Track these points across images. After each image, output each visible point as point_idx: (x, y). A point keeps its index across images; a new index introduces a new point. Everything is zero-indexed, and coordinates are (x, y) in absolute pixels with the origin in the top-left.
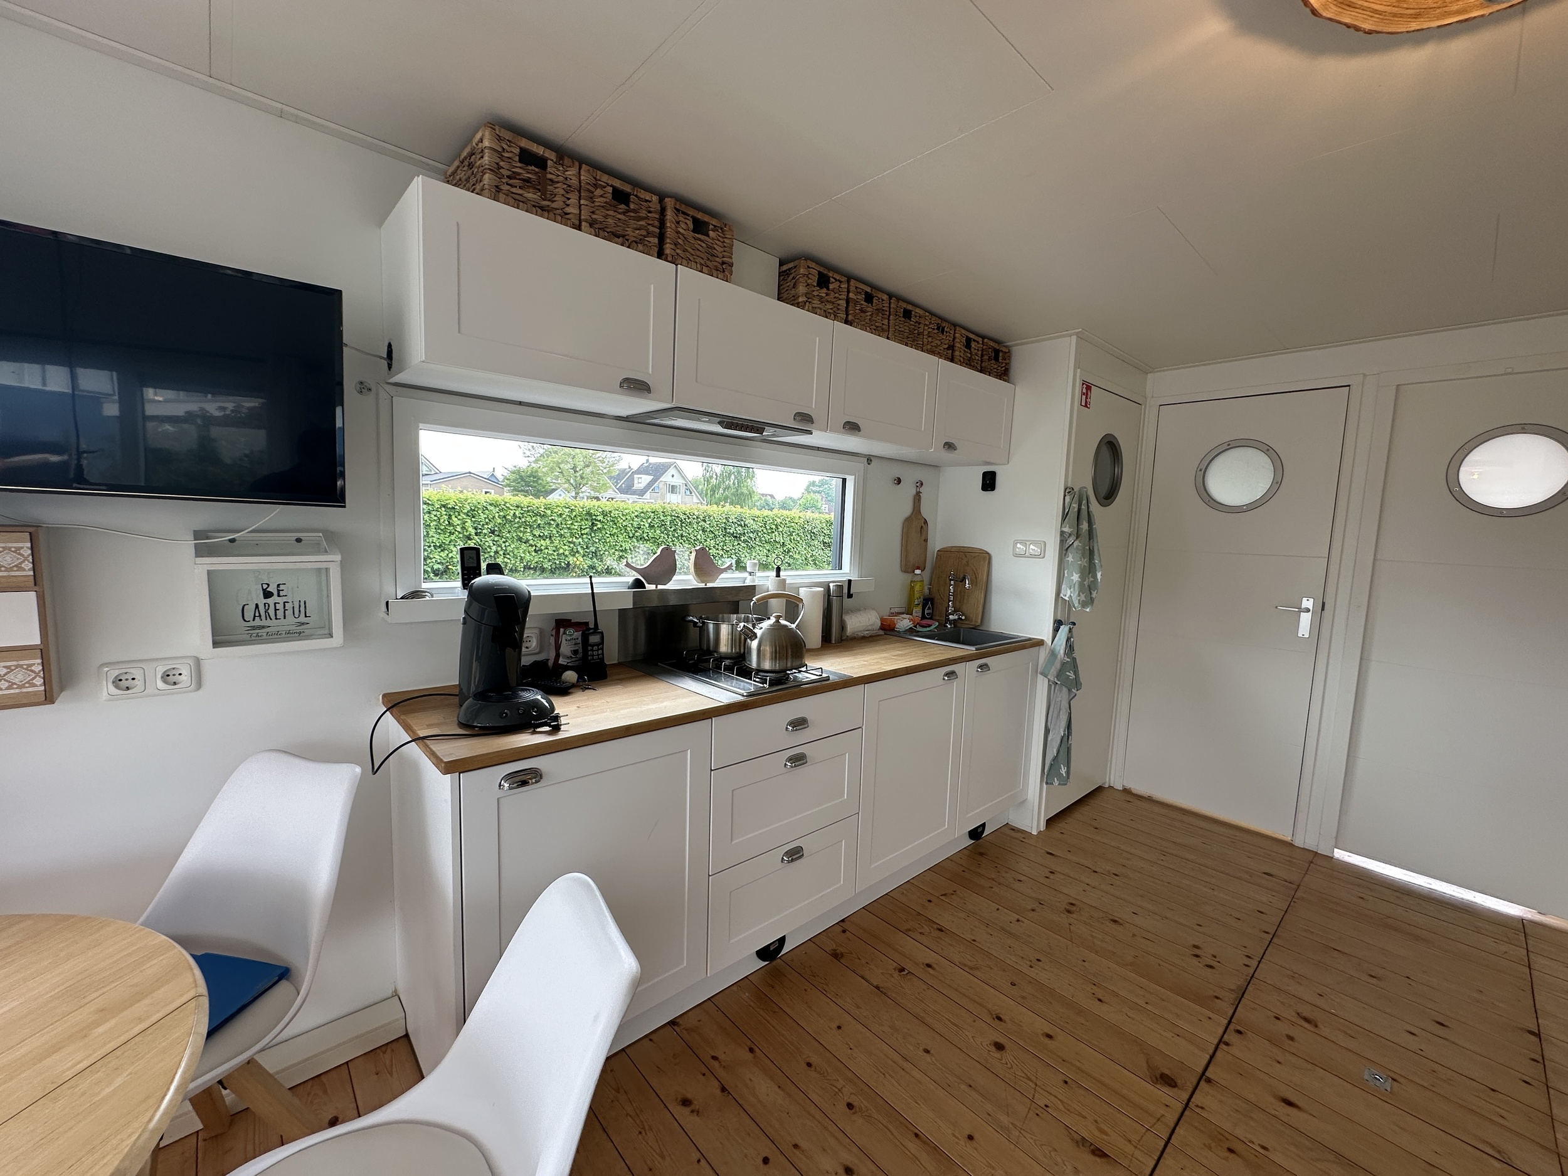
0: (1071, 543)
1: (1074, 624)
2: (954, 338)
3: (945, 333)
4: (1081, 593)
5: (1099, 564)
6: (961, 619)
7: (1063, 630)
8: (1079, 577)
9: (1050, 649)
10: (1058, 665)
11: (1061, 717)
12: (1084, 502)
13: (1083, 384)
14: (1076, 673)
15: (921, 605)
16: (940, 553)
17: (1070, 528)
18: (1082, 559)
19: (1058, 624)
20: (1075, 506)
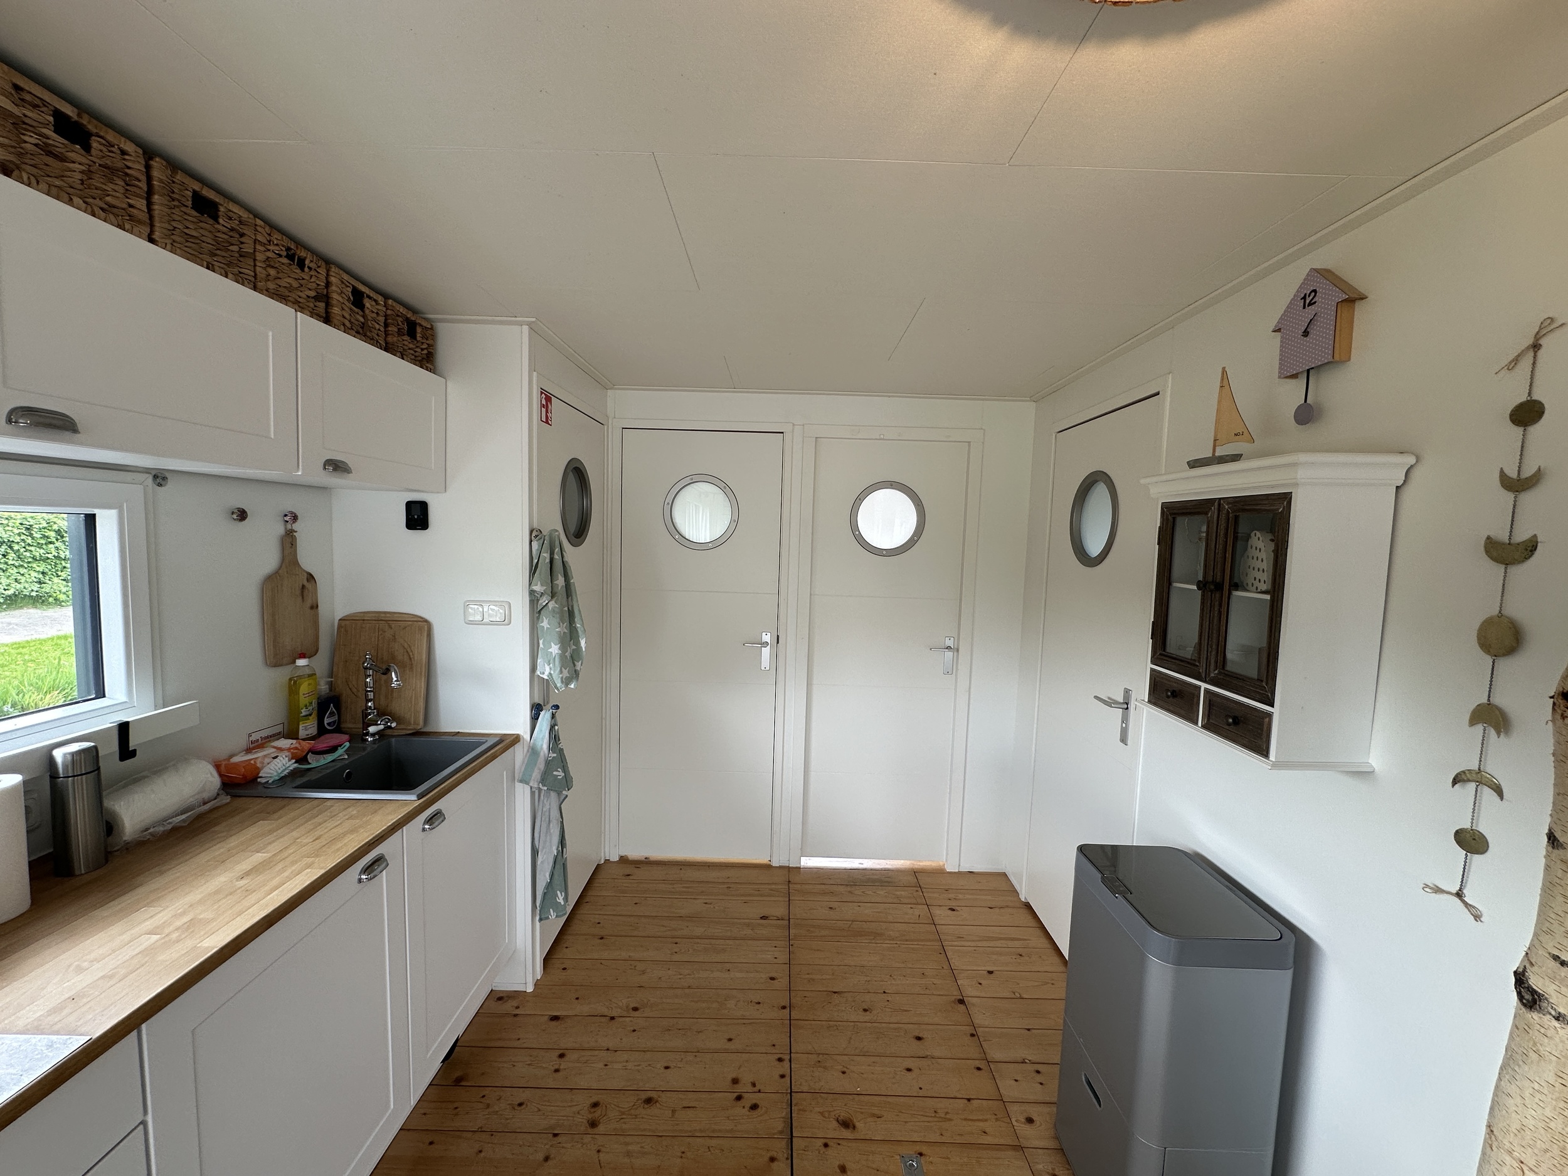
0: (544, 604)
1: (557, 707)
2: (328, 284)
3: (306, 269)
4: (563, 669)
5: (582, 629)
6: (390, 727)
7: (543, 719)
8: (559, 649)
9: (529, 746)
10: (541, 765)
11: (552, 831)
12: (557, 550)
13: (542, 393)
14: (565, 769)
15: (314, 715)
16: (343, 623)
17: (542, 585)
18: (561, 624)
19: (536, 710)
20: (546, 555)
